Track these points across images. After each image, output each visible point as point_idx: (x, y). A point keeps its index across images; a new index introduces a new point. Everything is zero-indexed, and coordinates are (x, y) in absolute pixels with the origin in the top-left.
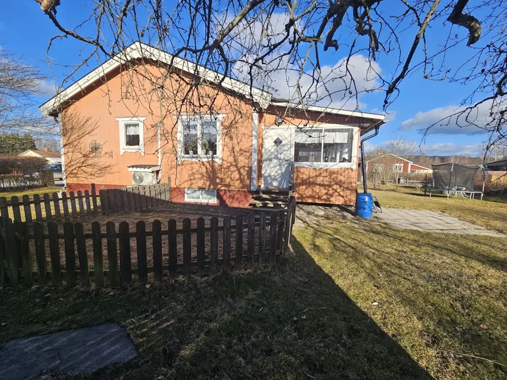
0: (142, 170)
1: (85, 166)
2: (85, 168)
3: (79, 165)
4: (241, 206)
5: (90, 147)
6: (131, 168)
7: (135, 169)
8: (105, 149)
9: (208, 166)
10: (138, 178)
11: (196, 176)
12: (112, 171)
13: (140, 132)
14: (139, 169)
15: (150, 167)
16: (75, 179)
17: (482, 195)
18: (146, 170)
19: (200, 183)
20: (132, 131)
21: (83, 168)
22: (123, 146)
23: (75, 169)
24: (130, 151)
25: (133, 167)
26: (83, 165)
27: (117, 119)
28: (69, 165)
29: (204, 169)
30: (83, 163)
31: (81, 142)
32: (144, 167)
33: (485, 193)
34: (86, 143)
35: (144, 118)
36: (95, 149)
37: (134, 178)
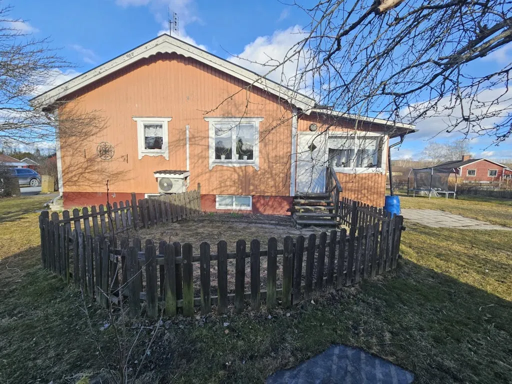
0: (172, 176)
1: (88, 173)
2: (89, 174)
3: (80, 170)
4: (276, 213)
5: (99, 150)
6: (158, 174)
7: (163, 175)
8: (118, 152)
9: (241, 173)
10: (165, 185)
11: (228, 183)
12: (126, 178)
13: (164, 134)
14: (168, 176)
15: (181, 172)
16: (75, 187)
17: (455, 194)
18: (177, 176)
19: (232, 190)
20: (152, 133)
21: (86, 175)
22: (141, 149)
23: (75, 176)
24: (152, 155)
25: (160, 172)
26: (87, 171)
27: (135, 119)
28: (66, 171)
29: (236, 176)
30: (86, 168)
31: (84, 144)
32: (175, 172)
33: (457, 193)
34: (92, 145)
35: (170, 119)
36: (105, 151)
37: (161, 185)
